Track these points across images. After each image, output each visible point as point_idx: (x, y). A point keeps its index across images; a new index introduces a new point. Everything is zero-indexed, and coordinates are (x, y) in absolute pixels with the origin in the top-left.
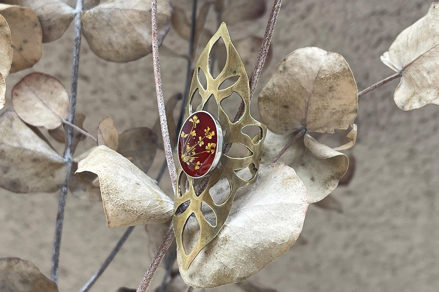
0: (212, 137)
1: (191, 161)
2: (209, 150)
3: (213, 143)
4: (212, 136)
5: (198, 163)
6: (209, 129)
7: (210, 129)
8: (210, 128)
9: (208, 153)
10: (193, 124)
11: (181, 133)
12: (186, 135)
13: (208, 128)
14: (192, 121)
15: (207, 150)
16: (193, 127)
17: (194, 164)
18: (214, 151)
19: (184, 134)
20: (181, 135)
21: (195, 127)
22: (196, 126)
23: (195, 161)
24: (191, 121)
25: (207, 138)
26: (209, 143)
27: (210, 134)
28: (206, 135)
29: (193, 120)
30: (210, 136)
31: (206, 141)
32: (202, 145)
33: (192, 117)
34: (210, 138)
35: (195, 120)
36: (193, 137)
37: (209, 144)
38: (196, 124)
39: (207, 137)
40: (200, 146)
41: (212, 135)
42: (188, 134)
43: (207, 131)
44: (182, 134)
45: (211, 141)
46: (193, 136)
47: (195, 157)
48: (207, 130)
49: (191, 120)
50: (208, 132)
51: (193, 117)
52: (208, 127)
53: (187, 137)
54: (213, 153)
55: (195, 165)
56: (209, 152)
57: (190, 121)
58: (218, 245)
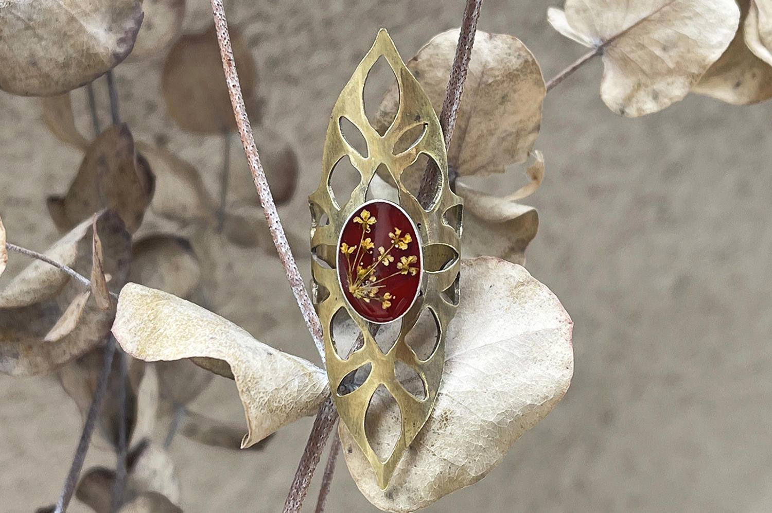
0: (408, 246)
1: (372, 295)
2: (405, 269)
3: (411, 255)
4: (408, 244)
5: (387, 296)
6: (398, 232)
7: (400, 231)
8: (400, 229)
9: (404, 274)
10: (363, 226)
11: (341, 246)
12: (352, 249)
13: (395, 231)
14: (361, 222)
15: (401, 270)
16: (364, 233)
17: (378, 299)
18: (416, 270)
19: (347, 246)
20: (340, 250)
21: (369, 232)
22: (369, 229)
23: (380, 293)
24: (357, 222)
25: (398, 248)
26: (404, 257)
27: (402, 241)
28: (395, 243)
29: (362, 219)
30: (403, 244)
31: (398, 254)
32: (390, 263)
33: (358, 214)
34: (404, 247)
35: (365, 218)
36: (368, 250)
37: (403, 259)
38: (368, 226)
39: (397, 246)
40: (386, 263)
41: (407, 242)
42: (356, 247)
43: (396, 235)
44: (343, 248)
45: (407, 253)
46: (368, 248)
47: (379, 287)
48: (394, 234)
49: (357, 220)
50: (397, 237)
51: (361, 214)
52: (396, 228)
53: (355, 251)
54: (414, 273)
55: (381, 299)
56: (406, 273)
57: (355, 221)
58: (433, 431)
